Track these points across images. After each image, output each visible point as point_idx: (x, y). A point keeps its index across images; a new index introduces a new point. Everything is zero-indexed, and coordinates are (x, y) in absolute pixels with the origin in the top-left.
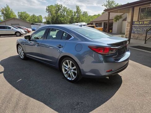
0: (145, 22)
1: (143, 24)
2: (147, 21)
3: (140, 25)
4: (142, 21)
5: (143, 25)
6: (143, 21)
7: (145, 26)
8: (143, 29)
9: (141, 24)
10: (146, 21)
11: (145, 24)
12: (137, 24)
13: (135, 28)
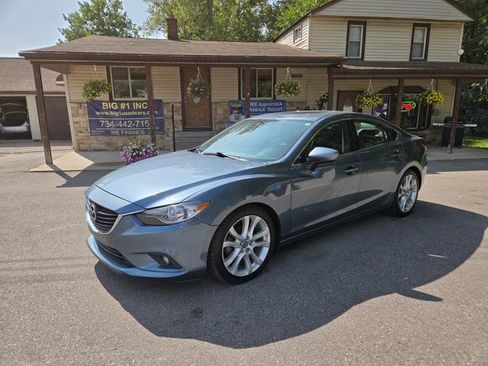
0: (136, 106)
1: (132, 109)
2: (142, 102)
3: (123, 111)
4: (126, 102)
5: (134, 113)
6: (131, 102)
7: (139, 113)
8: (134, 122)
9: (126, 110)
10: (138, 102)
11: (136, 110)
12: (112, 110)
13: (110, 121)
